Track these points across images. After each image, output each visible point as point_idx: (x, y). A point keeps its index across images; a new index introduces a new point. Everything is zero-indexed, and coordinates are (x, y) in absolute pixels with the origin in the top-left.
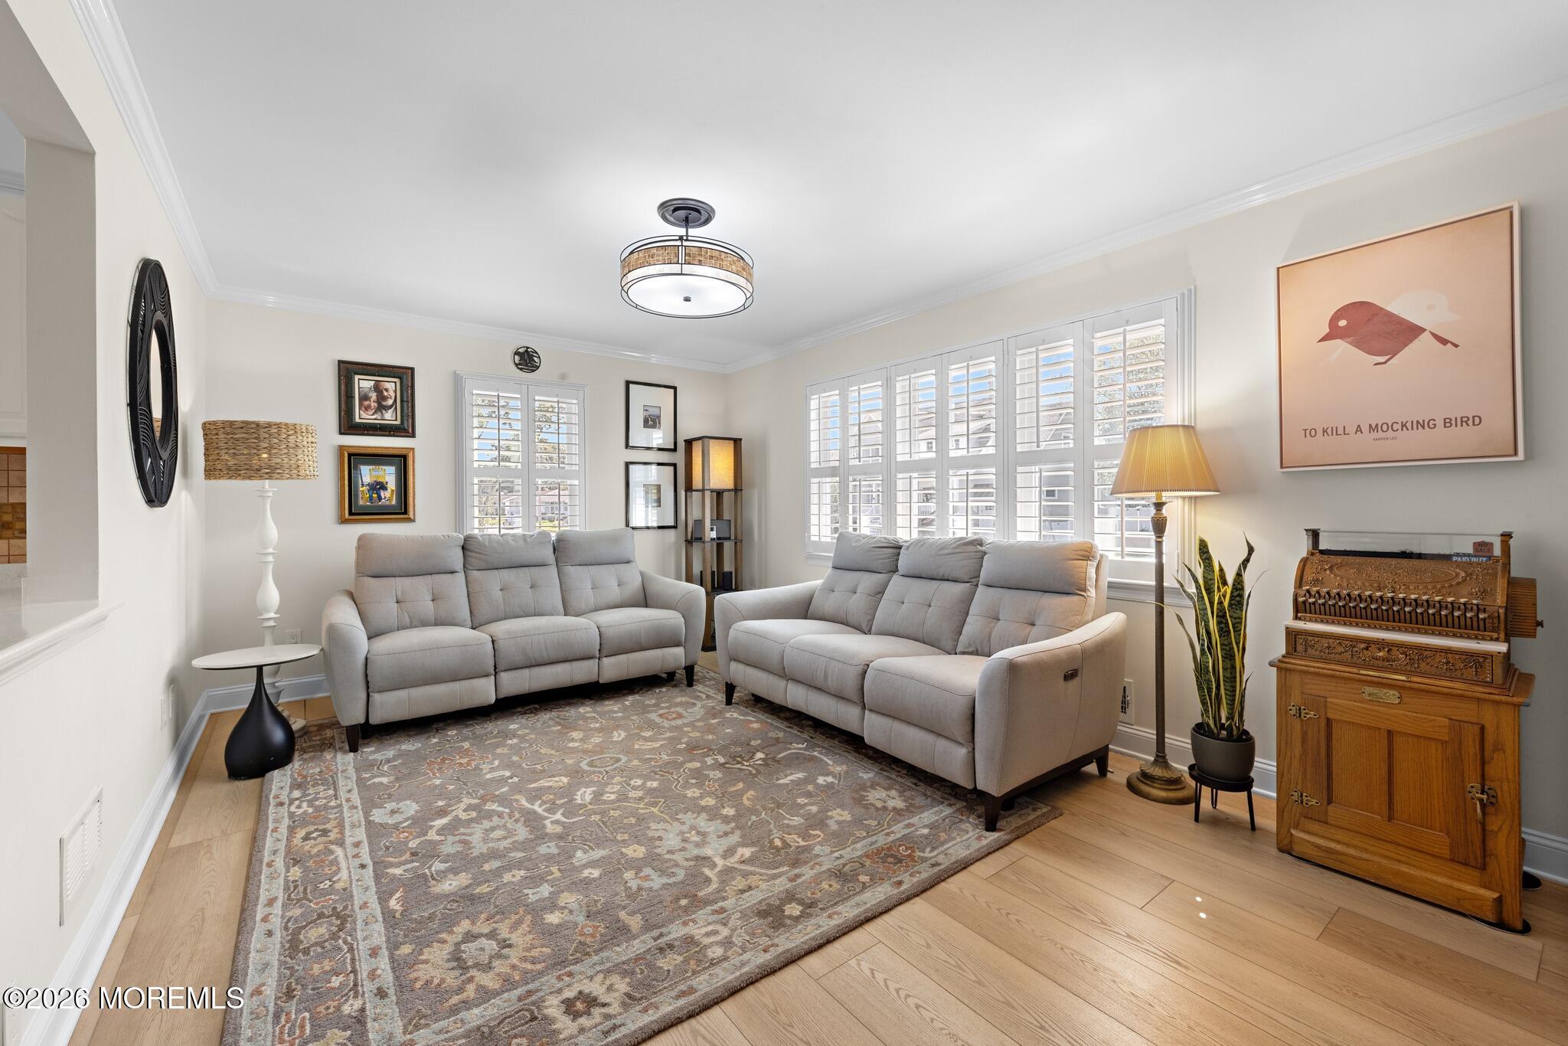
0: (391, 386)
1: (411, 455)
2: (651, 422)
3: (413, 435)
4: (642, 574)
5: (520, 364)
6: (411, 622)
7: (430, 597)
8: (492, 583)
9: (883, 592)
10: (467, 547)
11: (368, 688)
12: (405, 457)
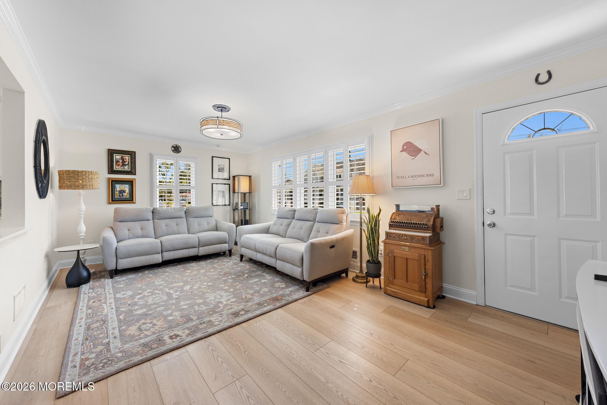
0: (127, 158)
1: (134, 181)
2: (221, 170)
3: (135, 174)
4: (216, 220)
5: (174, 151)
6: (133, 237)
7: (140, 229)
8: (162, 224)
9: (290, 225)
10: (154, 212)
11: (117, 257)
12: (132, 182)
